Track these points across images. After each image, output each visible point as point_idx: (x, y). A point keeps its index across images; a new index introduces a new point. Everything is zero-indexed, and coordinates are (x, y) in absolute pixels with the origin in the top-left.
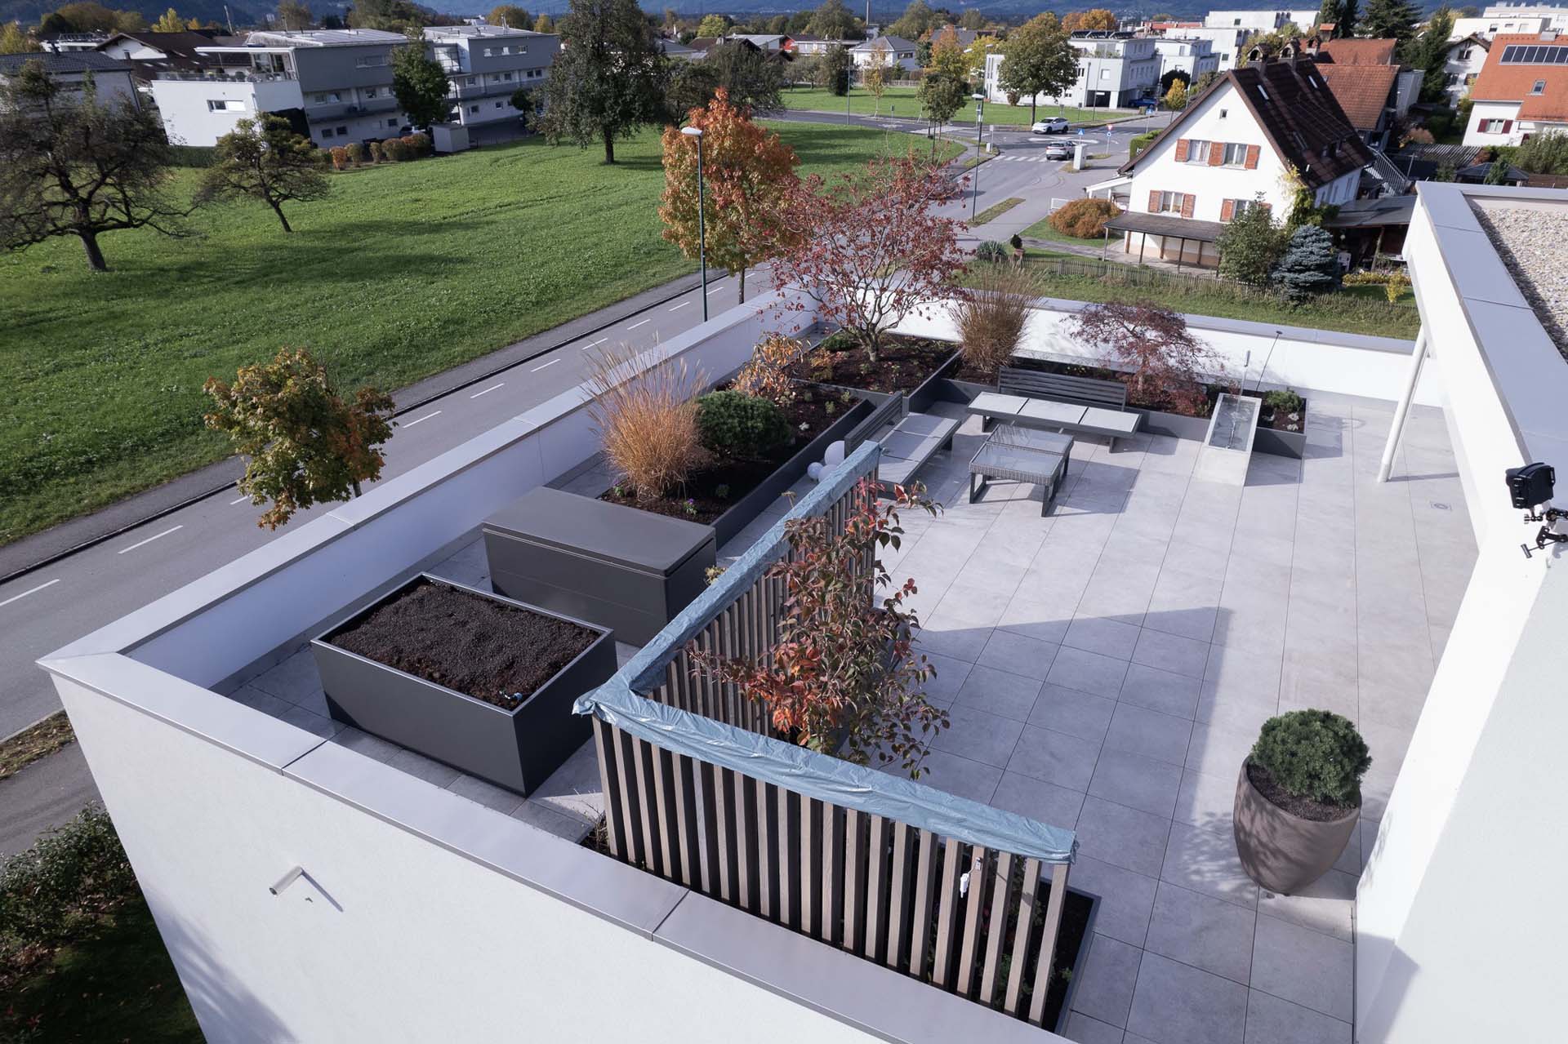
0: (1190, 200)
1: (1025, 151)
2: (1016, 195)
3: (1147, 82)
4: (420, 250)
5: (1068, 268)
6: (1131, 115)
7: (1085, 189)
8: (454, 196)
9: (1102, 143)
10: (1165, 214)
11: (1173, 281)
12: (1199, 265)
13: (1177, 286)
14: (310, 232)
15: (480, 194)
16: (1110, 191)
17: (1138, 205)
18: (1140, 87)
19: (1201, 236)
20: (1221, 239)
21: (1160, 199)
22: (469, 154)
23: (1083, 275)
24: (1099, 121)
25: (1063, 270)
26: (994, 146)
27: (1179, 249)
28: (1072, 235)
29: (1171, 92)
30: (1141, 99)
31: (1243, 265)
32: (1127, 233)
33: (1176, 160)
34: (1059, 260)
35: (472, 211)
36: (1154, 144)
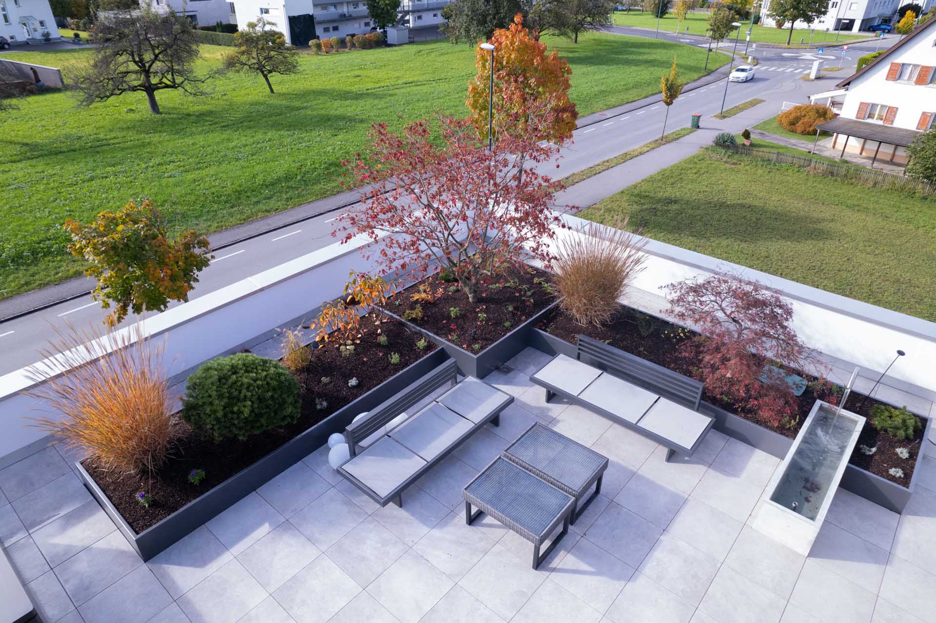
0: (892, 112)
1: (777, 63)
2: (758, 96)
3: (887, 13)
4: (340, 112)
5: (781, 159)
6: (868, 37)
7: (809, 97)
8: (382, 74)
9: (838, 58)
10: (870, 121)
11: (865, 176)
12: (891, 162)
13: (867, 180)
14: (284, 94)
15: (397, 74)
16: (830, 99)
17: (848, 112)
18: (880, 16)
19: (898, 140)
20: (912, 145)
21: (867, 109)
22: (406, 46)
23: (792, 164)
24: (841, 42)
25: (777, 159)
26: (754, 58)
27: (876, 149)
28: (793, 131)
29: (903, 20)
30: (879, 25)
31: (928, 168)
32: (835, 134)
33: (887, 79)
34: (776, 151)
35: (387, 86)
36: (876, 61)
